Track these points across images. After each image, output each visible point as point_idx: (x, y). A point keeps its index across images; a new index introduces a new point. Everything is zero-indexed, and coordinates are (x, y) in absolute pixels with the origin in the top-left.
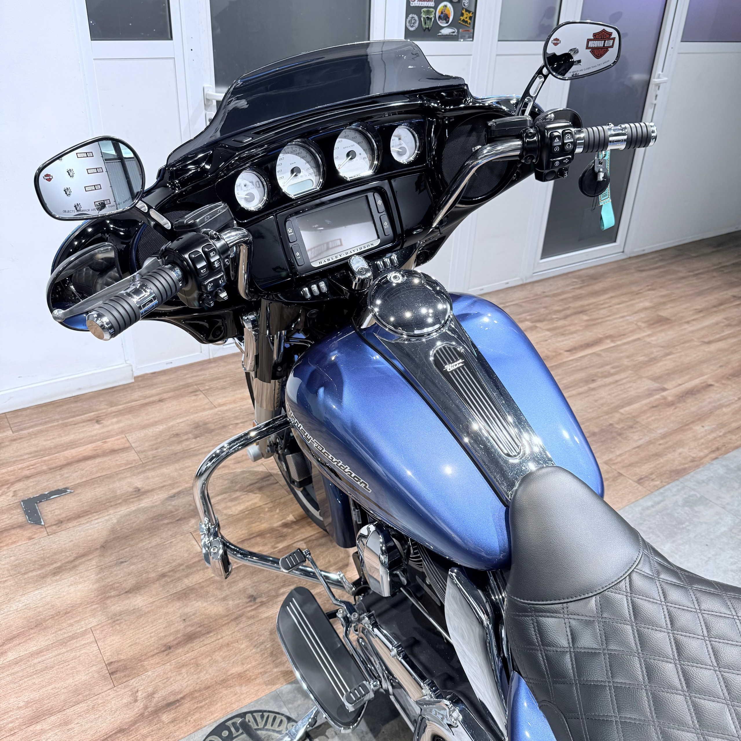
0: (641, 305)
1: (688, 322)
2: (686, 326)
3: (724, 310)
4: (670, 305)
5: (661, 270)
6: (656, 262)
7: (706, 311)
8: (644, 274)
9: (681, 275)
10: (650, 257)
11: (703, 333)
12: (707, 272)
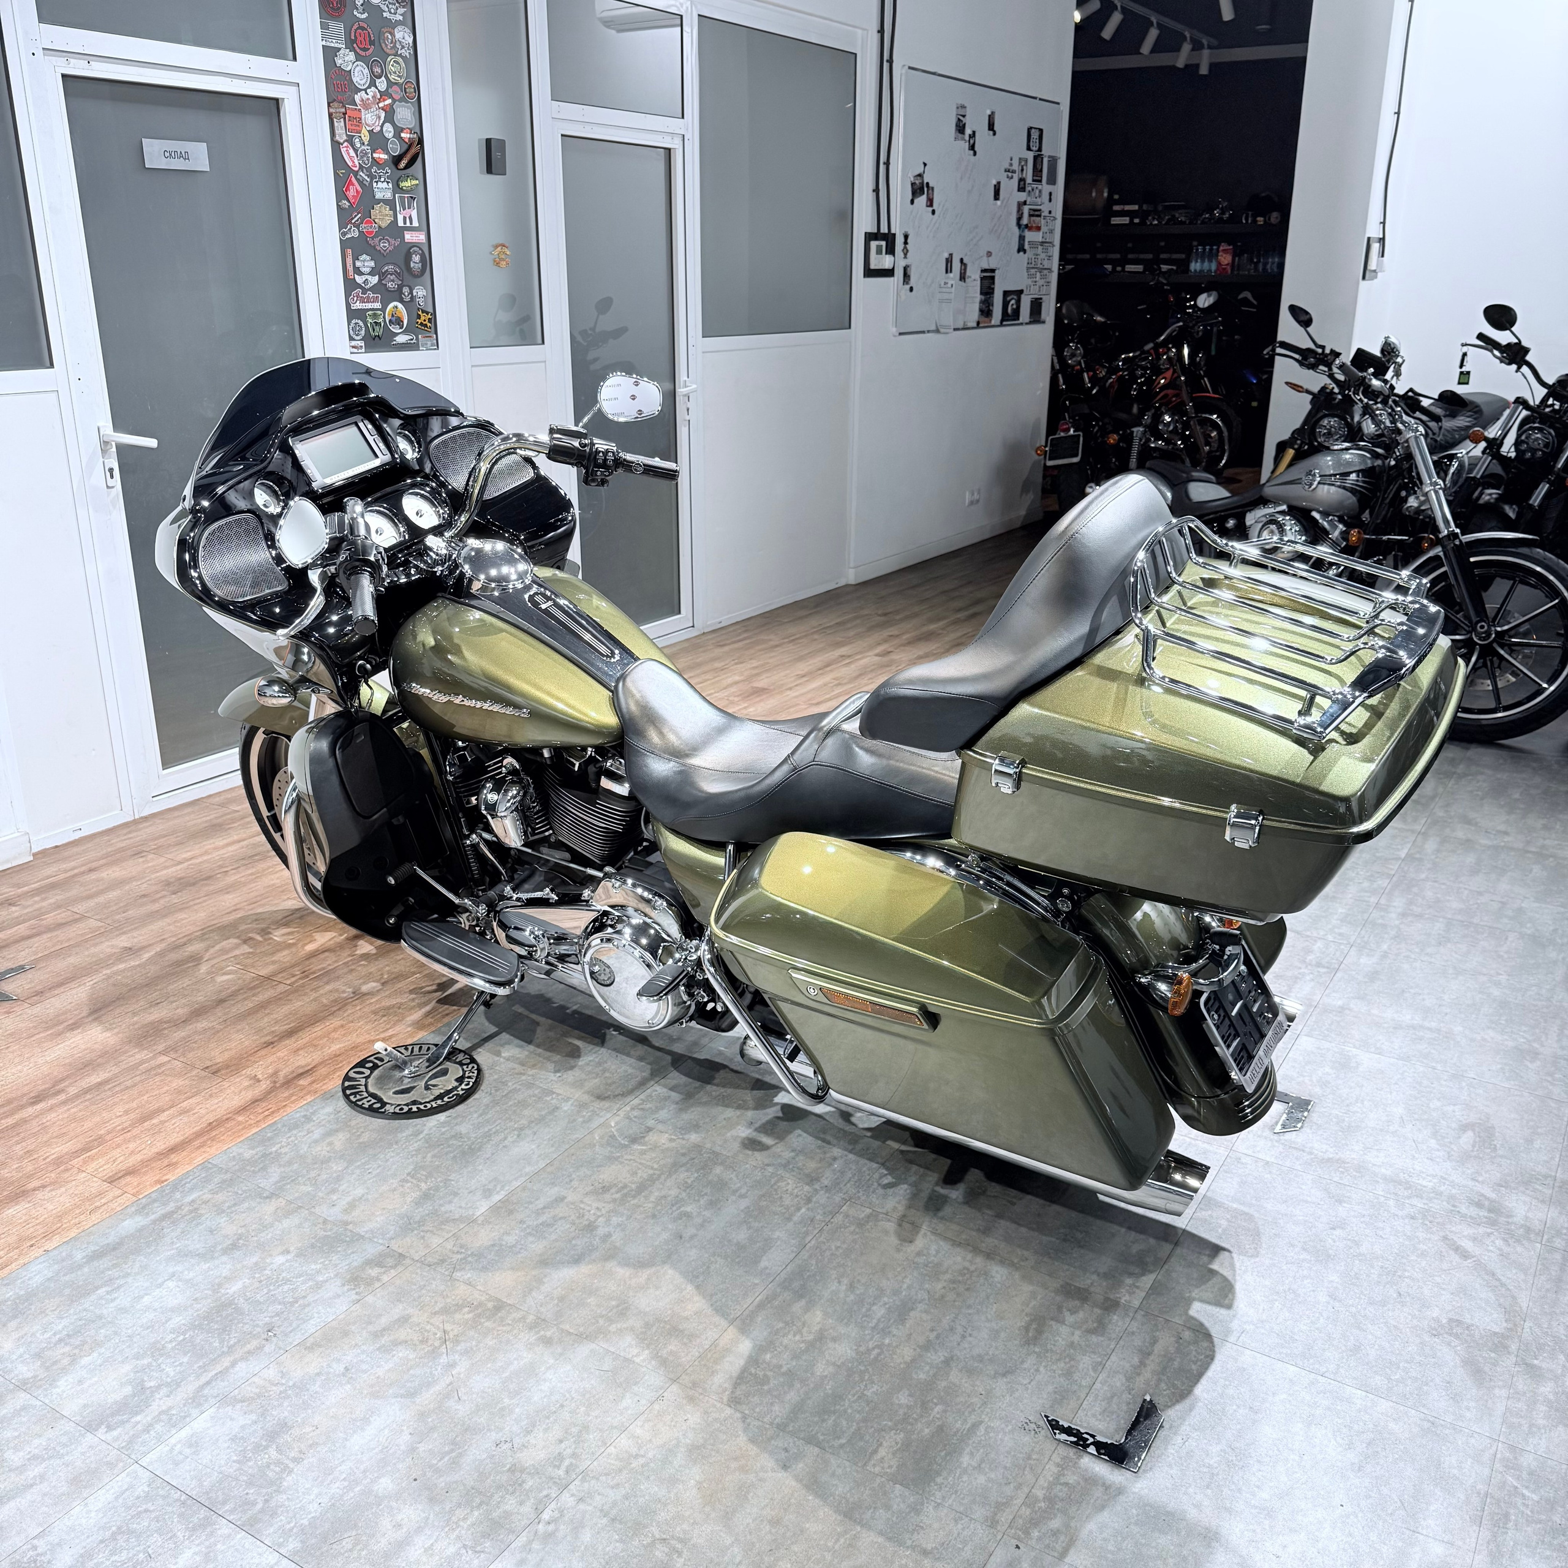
0: (730, 681)
1: (790, 689)
2: (788, 692)
3: (831, 671)
4: (764, 676)
5: (748, 641)
6: (740, 634)
7: (810, 675)
8: (726, 648)
9: (772, 643)
10: (731, 629)
11: (809, 696)
12: (806, 636)
